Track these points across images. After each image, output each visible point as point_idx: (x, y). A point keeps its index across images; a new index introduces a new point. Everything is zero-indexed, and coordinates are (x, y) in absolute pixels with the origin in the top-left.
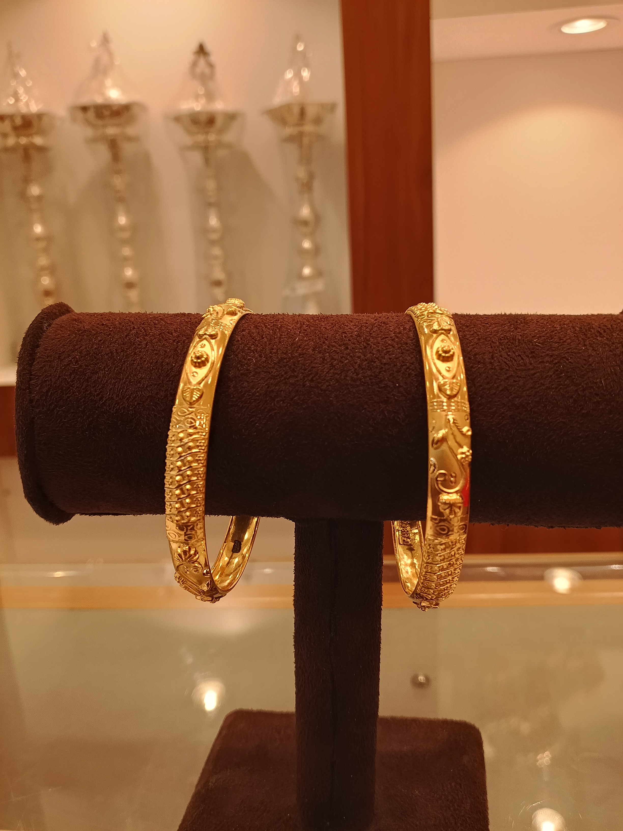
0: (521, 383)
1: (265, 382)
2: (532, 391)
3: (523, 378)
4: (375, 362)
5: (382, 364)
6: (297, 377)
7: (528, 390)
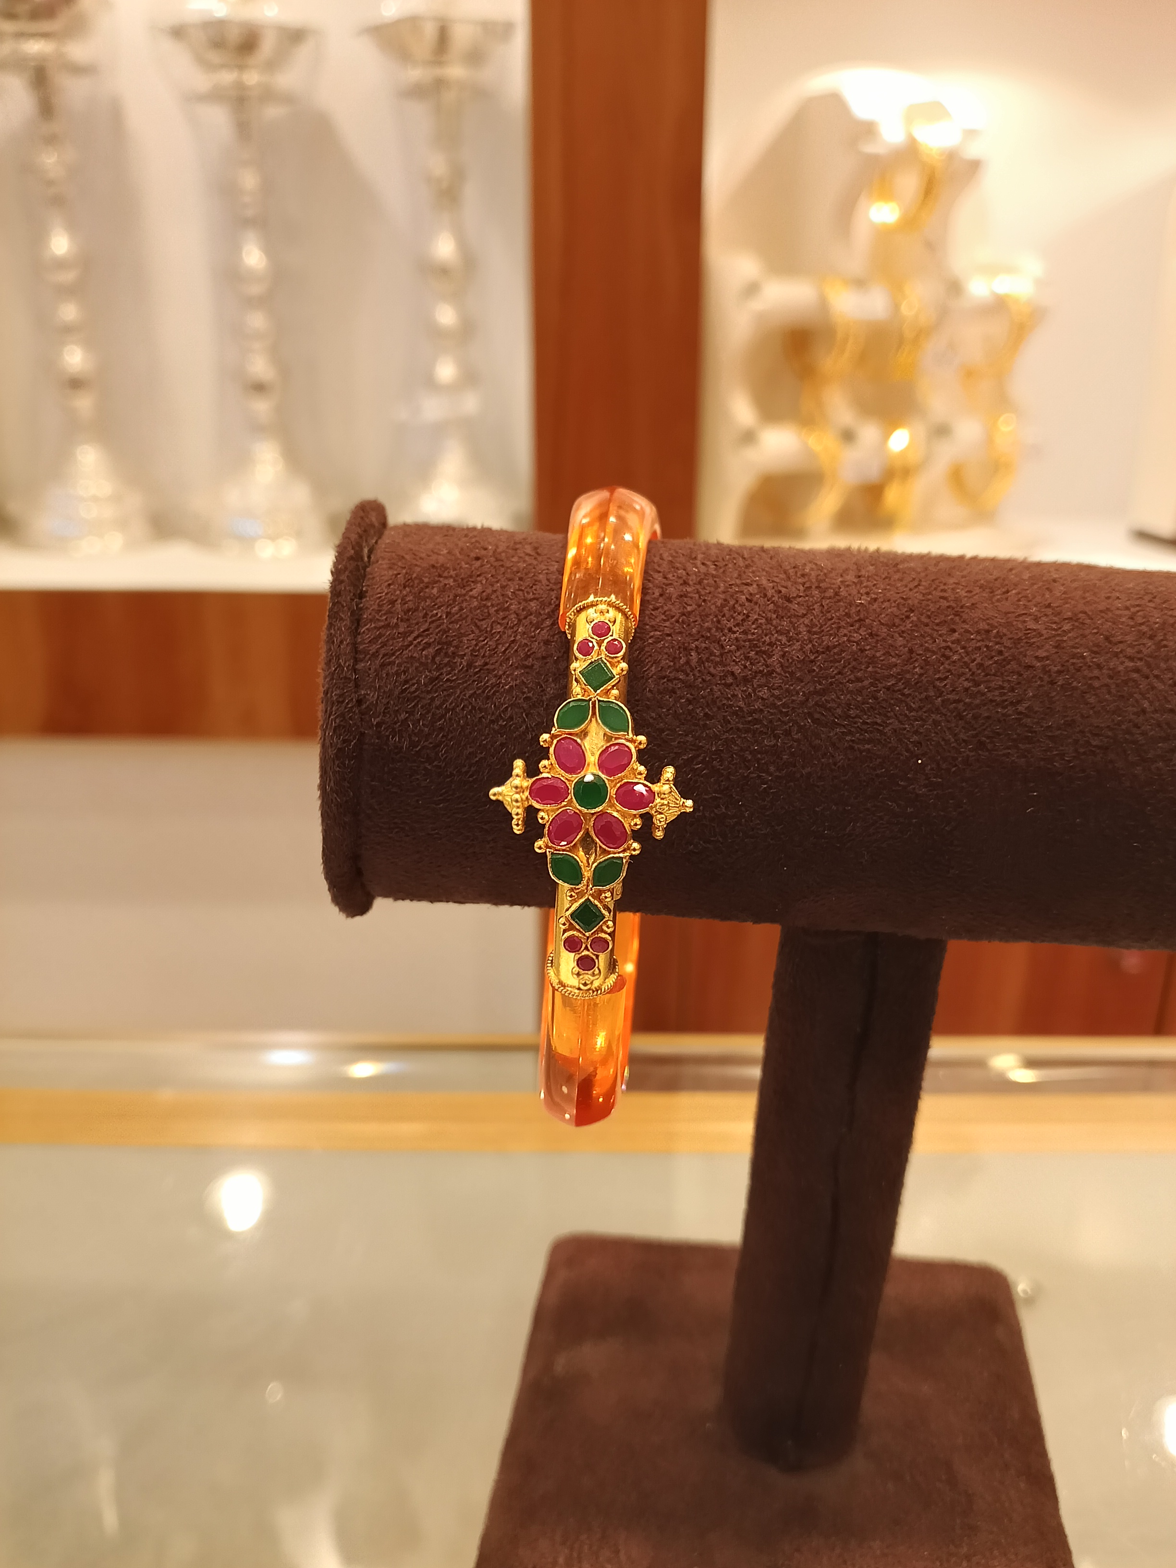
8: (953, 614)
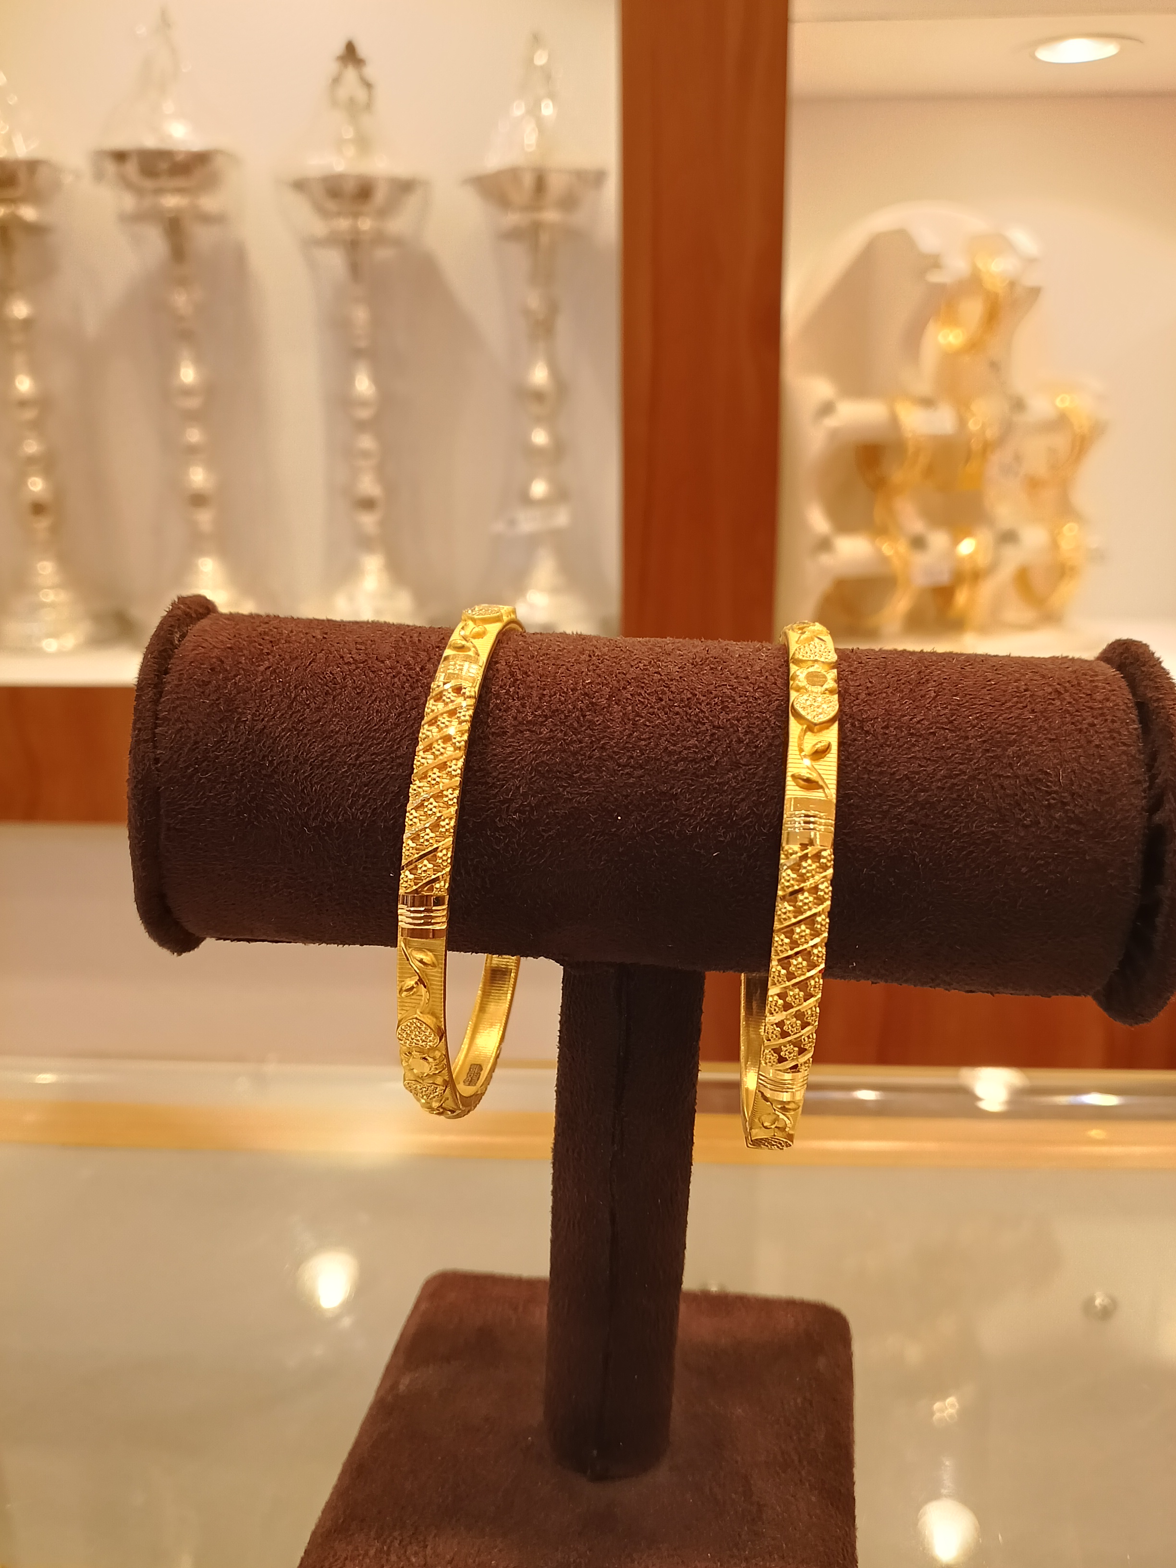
0: (930, 769)
1: (530, 747)
2: (946, 782)
3: (934, 760)
4: (704, 724)
5: (714, 727)
6: (581, 742)
7: (940, 780)
8: (664, 686)
